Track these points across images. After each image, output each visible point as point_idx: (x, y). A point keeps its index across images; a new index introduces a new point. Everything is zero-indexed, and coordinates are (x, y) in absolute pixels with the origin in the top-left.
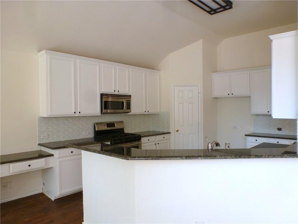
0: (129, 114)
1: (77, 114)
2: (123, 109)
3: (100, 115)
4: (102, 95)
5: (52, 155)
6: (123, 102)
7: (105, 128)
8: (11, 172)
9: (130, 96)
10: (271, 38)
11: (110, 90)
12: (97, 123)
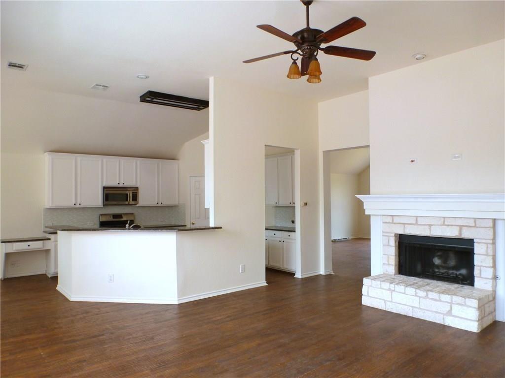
0: (137, 205)
1: (78, 206)
2: (127, 200)
3: (102, 206)
4: (104, 188)
5: (50, 239)
6: (127, 195)
7: (111, 219)
8: (14, 249)
9: (137, 188)
10: (203, 143)
11: (113, 183)
12: (101, 215)
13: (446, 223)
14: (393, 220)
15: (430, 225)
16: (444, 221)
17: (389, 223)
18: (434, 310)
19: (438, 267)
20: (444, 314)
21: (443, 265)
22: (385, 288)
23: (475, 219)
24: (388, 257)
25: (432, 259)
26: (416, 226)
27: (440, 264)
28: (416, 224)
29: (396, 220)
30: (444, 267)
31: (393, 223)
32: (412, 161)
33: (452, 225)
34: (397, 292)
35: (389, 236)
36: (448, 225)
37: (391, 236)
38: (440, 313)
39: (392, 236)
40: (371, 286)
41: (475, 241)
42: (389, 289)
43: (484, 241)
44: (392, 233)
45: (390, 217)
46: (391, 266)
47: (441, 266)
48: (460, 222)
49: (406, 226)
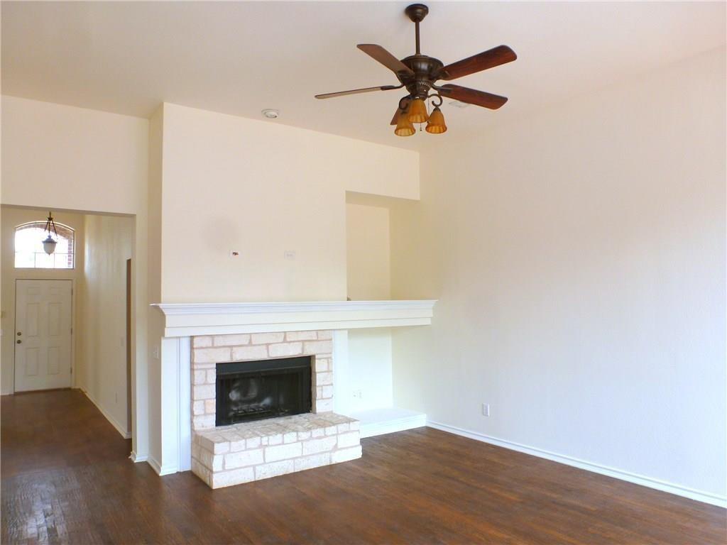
13: (288, 340)
14: (213, 343)
15: (268, 345)
16: (285, 337)
17: (207, 348)
18: (319, 451)
19: (236, 403)
20: (330, 452)
21: (243, 399)
22: (253, 447)
23: (317, 331)
24: (204, 404)
25: (228, 394)
26: (249, 348)
27: (239, 398)
28: (250, 344)
29: (219, 342)
30: (243, 402)
31: (213, 347)
32: (235, 254)
33: (294, 342)
34: (272, 445)
35: (206, 369)
36: (291, 342)
37: (209, 369)
38: (325, 452)
39: (212, 368)
40: (229, 452)
41: (317, 357)
42: (261, 446)
43: (325, 356)
44: (212, 363)
45: (207, 338)
46: (211, 416)
47: (240, 401)
48: (302, 337)
49: (234, 349)
